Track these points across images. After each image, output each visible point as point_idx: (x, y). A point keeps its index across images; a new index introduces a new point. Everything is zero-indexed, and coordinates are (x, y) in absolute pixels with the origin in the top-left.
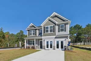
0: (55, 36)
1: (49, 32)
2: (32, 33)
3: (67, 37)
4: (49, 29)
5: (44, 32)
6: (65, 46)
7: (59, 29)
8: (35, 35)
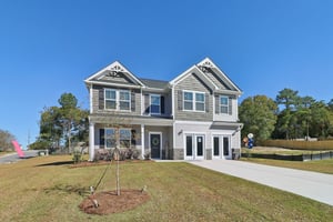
0: (211, 123)
2: (118, 100)
4: (194, 101)
5: (180, 108)
6: (233, 150)
7: (217, 106)
8: (133, 109)
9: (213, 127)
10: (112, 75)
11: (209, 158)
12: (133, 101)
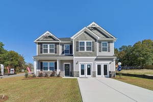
1: (85, 50)
2: (49, 49)
3: (112, 60)
4: (85, 46)
5: (77, 50)
6: (110, 72)
7: (100, 47)
8: (56, 52)
9: (96, 59)
10: (46, 37)
11: (94, 76)
12: (56, 49)
